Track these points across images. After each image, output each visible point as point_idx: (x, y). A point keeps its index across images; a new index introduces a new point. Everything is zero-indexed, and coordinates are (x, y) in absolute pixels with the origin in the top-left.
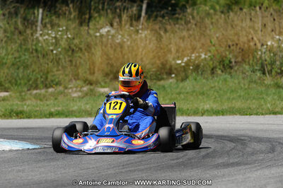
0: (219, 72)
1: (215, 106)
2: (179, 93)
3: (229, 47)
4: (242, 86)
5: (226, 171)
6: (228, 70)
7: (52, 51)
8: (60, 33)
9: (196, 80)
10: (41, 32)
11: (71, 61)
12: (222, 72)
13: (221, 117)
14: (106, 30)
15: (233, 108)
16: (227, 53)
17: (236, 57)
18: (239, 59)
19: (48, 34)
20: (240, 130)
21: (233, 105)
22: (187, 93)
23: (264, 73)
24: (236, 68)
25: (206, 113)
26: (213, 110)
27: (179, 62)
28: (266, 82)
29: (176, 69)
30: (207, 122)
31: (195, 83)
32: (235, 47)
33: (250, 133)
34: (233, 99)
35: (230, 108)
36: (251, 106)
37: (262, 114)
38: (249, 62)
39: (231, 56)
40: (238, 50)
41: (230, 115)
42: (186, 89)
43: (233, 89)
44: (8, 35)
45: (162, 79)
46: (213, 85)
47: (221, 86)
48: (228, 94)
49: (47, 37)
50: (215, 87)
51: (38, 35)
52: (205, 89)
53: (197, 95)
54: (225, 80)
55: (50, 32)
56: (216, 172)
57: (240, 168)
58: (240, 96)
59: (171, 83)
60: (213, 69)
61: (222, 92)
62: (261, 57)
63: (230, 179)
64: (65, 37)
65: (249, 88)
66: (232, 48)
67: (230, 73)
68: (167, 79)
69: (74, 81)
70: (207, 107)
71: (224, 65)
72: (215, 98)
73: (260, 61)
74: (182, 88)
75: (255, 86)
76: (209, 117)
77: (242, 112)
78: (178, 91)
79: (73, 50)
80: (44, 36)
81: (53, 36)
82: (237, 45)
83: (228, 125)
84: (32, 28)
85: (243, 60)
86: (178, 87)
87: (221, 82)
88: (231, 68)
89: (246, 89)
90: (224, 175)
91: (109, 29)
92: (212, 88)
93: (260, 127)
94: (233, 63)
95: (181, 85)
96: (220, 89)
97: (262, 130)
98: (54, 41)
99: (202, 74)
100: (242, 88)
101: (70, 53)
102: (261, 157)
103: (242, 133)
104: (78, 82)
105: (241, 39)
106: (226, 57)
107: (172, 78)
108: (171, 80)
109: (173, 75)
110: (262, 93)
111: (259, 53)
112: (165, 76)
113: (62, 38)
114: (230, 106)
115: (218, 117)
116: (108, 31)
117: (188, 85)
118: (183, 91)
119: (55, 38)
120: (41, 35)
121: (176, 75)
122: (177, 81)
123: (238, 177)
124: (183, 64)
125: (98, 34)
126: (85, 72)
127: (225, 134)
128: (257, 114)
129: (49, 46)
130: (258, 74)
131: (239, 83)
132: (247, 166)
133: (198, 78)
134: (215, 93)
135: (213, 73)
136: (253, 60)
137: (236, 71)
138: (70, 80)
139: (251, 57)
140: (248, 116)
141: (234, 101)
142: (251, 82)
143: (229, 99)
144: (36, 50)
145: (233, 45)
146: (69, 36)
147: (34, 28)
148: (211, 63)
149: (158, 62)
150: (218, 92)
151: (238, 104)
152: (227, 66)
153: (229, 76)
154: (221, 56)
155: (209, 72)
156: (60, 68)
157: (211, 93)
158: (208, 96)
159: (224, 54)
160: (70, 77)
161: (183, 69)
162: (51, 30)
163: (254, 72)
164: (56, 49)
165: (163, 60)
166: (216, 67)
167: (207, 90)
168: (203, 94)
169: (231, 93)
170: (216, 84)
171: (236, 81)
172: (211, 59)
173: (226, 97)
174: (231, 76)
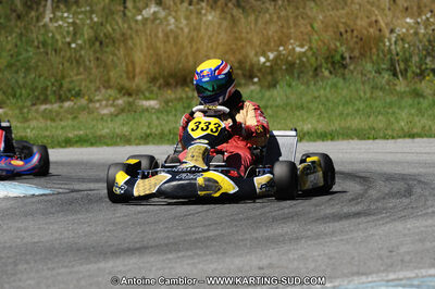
0: (326, 73)
1: (321, 126)
2: (265, 107)
3: (341, 34)
4: (362, 94)
5: (337, 225)
6: (340, 71)
7: (69, 44)
8: (80, 16)
9: (290, 86)
10: (52, 16)
11: (98, 59)
12: (331, 73)
13: (329, 142)
14: (152, 11)
15: (349, 128)
16: (338, 44)
17: (352, 50)
18: (356, 53)
19: (62, 18)
20: (358, 163)
21: (348, 124)
22: (277, 107)
23: (395, 75)
24: (352, 67)
25: (307, 137)
26: (316, 132)
27: (262, 60)
28: (398, 88)
29: (260, 70)
31: (288, 91)
32: (349, 34)
33: (374, 168)
34: (348, 115)
35: (342, 129)
36: (375, 125)
37: (393, 138)
38: (371, 58)
39: (343, 49)
40: (355, 39)
41: (343, 139)
42: (275, 100)
43: (348, 99)
44: (2, 21)
46: (316, 94)
47: (329, 95)
48: (340, 107)
49: (60, 22)
50: (319, 97)
51: (47, 19)
52: (304, 100)
53: (291, 109)
54: (335, 85)
55: (66, 15)
56: (321, 228)
57: (359, 220)
58: (358, 110)
59: (252, 91)
60: (316, 69)
61: (330, 104)
62: (390, 50)
63: (345, 237)
64: (88, 22)
65: (371, 97)
66: (345, 36)
67: (343, 74)
68: (245, 85)
69: (103, 91)
70: (307, 127)
71: (333, 63)
72: (320, 114)
73: (389, 56)
74: (269, 100)
75: (381, 94)
76: (311, 143)
77: (362, 135)
78: (263, 102)
79: (101, 43)
80: (57, 21)
81: (71, 20)
82: (352, 31)
83: (341, 156)
84: (37, 10)
85: (361, 54)
86: (263, 96)
87: (328, 89)
88: (344, 67)
89: (367, 100)
90: (333, 232)
91: (156, 9)
92: (316, 98)
93: (389, 157)
94: (348, 60)
95: (268, 94)
96: (328, 100)
97: (392, 162)
98: (71, 29)
99: (299, 77)
100: (361, 98)
101: (97, 47)
102: (391, 203)
103: (362, 167)
104: (109, 91)
105: (359, 22)
106: (336, 51)
107: (254, 83)
108: (252, 88)
109: (256, 80)
110: (391, 105)
111: (387, 44)
112: (243, 81)
113: (84, 25)
114: (342, 125)
115: (325, 143)
116: (155, 12)
117: (278, 94)
118: (270, 103)
119: (74, 24)
120: (51, 19)
121: (260, 79)
122: (262, 87)
123: (356, 235)
124: (268, 64)
125: (139, 18)
126: (121, 76)
128: (385, 137)
129: (65, 37)
130: (386, 76)
131: (357, 91)
132: (369, 218)
133: (294, 84)
134: (320, 106)
135: (317, 75)
136: (378, 55)
137: (352, 72)
138: (98, 89)
139: (374, 50)
140: (371, 141)
141: (349, 119)
142: (374, 88)
143: (341, 114)
144: (44, 44)
145: (346, 31)
146: (96, 19)
147: (41, 9)
148: (314, 59)
149: (232, 59)
150: (324, 104)
151: (356, 123)
152: (337, 64)
153: (341, 81)
154: (328, 49)
155: (311, 73)
156: (81, 69)
157: (313, 106)
158: (309, 110)
159: (333, 46)
160: (98, 83)
161: (268, 70)
162: (68, 11)
163: (380, 73)
164: (74, 42)
165: (239, 57)
166: (321, 66)
167: (308, 102)
168: (302, 107)
169: (344, 105)
170: (322, 92)
171: (352, 87)
172: (314, 54)
173: (337, 112)
174: (344, 79)
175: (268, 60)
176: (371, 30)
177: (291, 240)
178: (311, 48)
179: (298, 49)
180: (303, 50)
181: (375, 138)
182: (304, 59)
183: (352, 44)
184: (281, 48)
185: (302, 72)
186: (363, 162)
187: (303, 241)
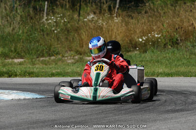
0: (170, 47)
1: (167, 70)
2: (142, 61)
3: (177, 29)
4: (185, 56)
5: (174, 115)
6: (176, 46)
7: (54, 31)
8: (59, 19)
9: (153, 52)
10: (46, 18)
11: (67, 38)
12: (172, 46)
13: (171, 78)
14: (91, 17)
15: (179, 72)
16: (175, 34)
17: (181, 36)
18: (183, 38)
19: (51, 19)
20: (184, 87)
21: (179, 70)
22: (147, 61)
24: (181, 44)
25: (160, 75)
26: (165, 73)
27: (140, 40)
29: (139, 44)
30: (161, 81)
31: (152, 54)
32: (180, 29)
33: (191, 89)
34: (179, 65)
35: (176, 72)
36: (191, 71)
38: (190, 40)
39: (177, 36)
40: (183, 32)
41: (176, 76)
42: (146, 58)
43: (179, 58)
44: (24, 20)
45: (130, 51)
46: (165, 56)
47: (171, 56)
48: (176, 62)
49: (50, 21)
50: (166, 57)
51: (44, 20)
52: (159, 58)
53: (154, 62)
54: (174, 52)
55: (52, 18)
56: (166, 116)
57: (183, 113)
58: (183, 64)
59: (136, 54)
60: (165, 45)
61: (171, 61)
63: (177, 120)
64: (63, 21)
65: (190, 58)
66: (178, 30)
68: (133, 51)
69: (69, 52)
70: (161, 71)
71: (172, 42)
72: (166, 65)
75: (194, 56)
77: (185, 75)
78: (141, 59)
79: (68, 31)
80: (49, 20)
81: (55, 20)
82: (182, 28)
83: (175, 84)
84: (40, 15)
85: (185, 38)
86: (141, 56)
87: (170, 54)
88: (178, 44)
89: (188, 59)
90: (172, 118)
91: (93, 16)
94: (179, 41)
95: (143, 55)
96: (170, 59)
98: (55, 24)
100: (185, 58)
101: (66, 33)
103: (185, 89)
104: (72, 52)
105: (185, 24)
106: (174, 37)
107: (137, 50)
108: (136, 52)
109: (137, 49)
112: (132, 49)
113: (61, 22)
114: (176, 70)
115: (168, 78)
116: (93, 18)
117: (148, 56)
118: (144, 59)
119: (56, 22)
120: (47, 20)
121: (139, 49)
122: (140, 52)
123: (182, 119)
124: (143, 42)
125: (86, 20)
126: (77, 46)
127: (173, 90)
129: (52, 28)
131: (183, 54)
132: (188, 112)
133: (155, 51)
134: (167, 61)
135: (165, 47)
136: (193, 39)
137: (181, 46)
138: (67, 51)
139: (191, 37)
140: (189, 78)
141: (179, 67)
142: (191, 53)
143: (176, 65)
144: (43, 30)
145: (179, 28)
146: (66, 20)
147: (41, 15)
148: (164, 40)
149: (127, 39)
150: (168, 60)
151: (183, 69)
152: (175, 43)
153: (175, 49)
154: (170, 36)
155: (162, 46)
156: (59, 42)
157: (164, 61)
158: (161, 63)
159: (173, 35)
160: (66, 49)
161: (143, 45)
162: (53, 16)
163: (194, 47)
164: (56, 30)
165: (130, 38)
166: (167, 43)
167: (161, 59)
168: (158, 62)
169: (177, 61)
170: (167, 55)
171: (181, 53)
172: (164, 38)
173: (174, 64)
174: (177, 49)
175: (143, 40)
176: (190, 28)
177: (152, 121)
178: (162, 35)
179: (156, 36)
180: (159, 36)
181: (191, 76)
182: (159, 40)
183: (181, 33)
184: (149, 35)
185: (158, 46)
186: (186, 87)
187: (158, 122)
